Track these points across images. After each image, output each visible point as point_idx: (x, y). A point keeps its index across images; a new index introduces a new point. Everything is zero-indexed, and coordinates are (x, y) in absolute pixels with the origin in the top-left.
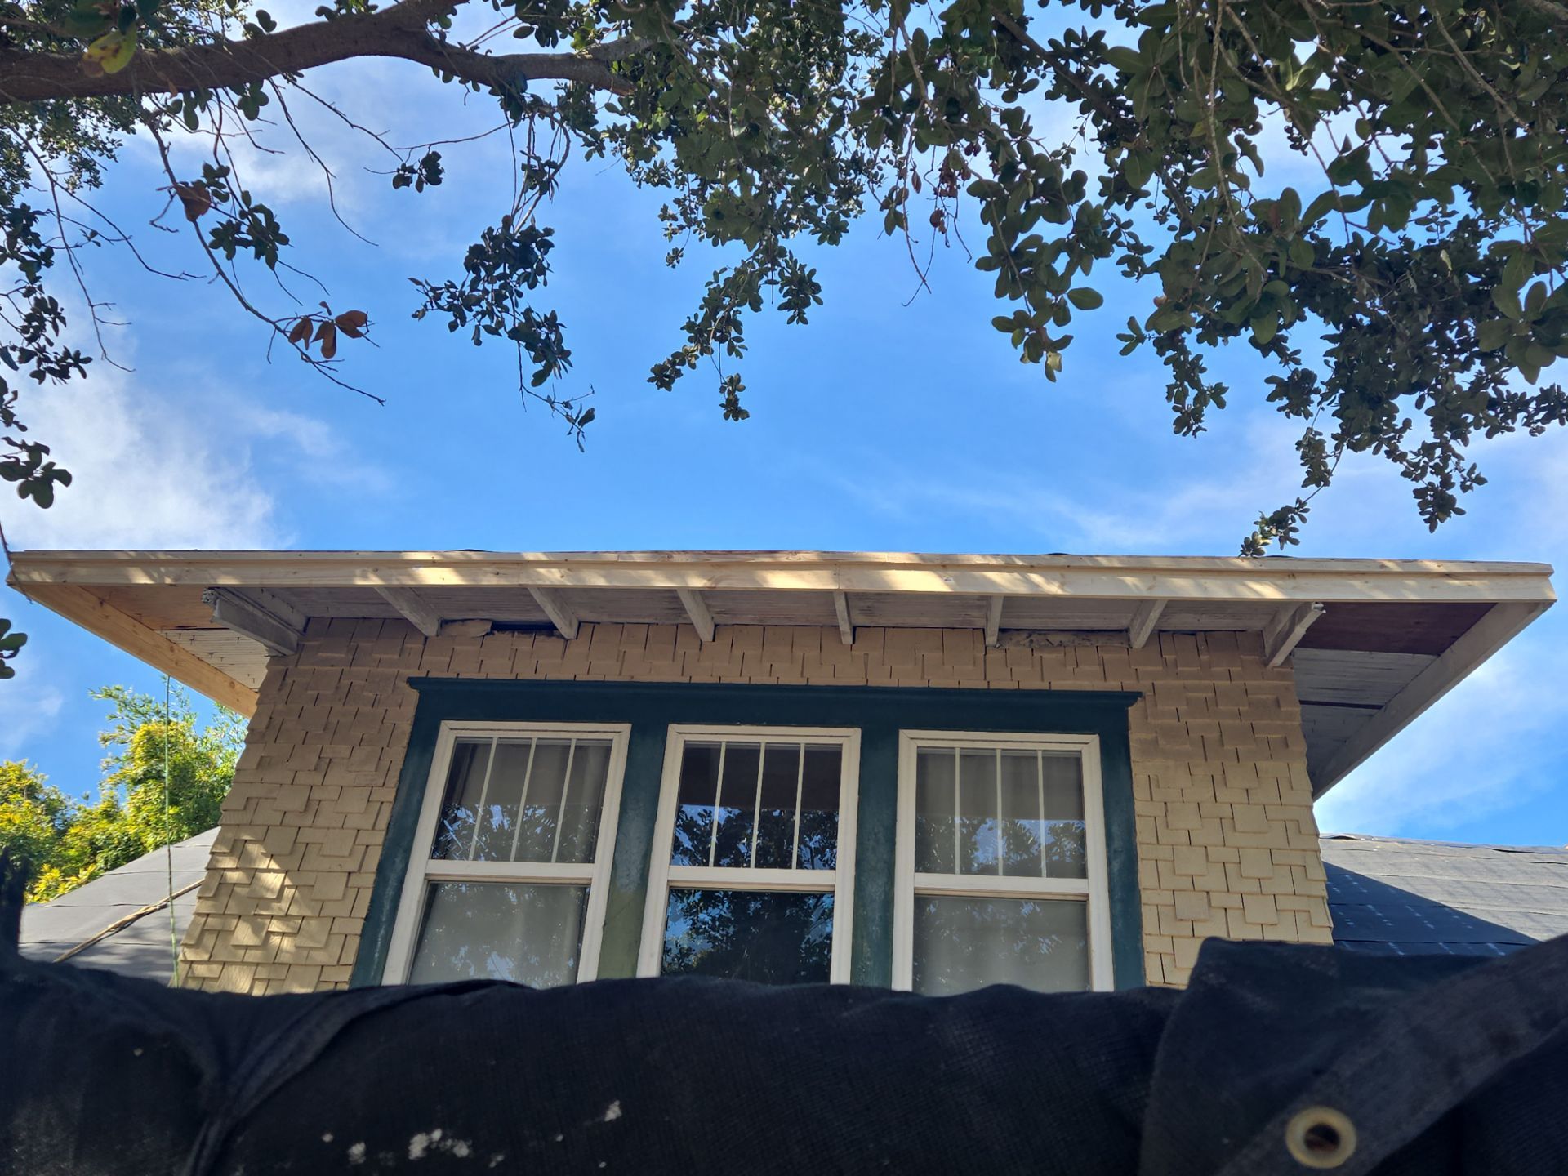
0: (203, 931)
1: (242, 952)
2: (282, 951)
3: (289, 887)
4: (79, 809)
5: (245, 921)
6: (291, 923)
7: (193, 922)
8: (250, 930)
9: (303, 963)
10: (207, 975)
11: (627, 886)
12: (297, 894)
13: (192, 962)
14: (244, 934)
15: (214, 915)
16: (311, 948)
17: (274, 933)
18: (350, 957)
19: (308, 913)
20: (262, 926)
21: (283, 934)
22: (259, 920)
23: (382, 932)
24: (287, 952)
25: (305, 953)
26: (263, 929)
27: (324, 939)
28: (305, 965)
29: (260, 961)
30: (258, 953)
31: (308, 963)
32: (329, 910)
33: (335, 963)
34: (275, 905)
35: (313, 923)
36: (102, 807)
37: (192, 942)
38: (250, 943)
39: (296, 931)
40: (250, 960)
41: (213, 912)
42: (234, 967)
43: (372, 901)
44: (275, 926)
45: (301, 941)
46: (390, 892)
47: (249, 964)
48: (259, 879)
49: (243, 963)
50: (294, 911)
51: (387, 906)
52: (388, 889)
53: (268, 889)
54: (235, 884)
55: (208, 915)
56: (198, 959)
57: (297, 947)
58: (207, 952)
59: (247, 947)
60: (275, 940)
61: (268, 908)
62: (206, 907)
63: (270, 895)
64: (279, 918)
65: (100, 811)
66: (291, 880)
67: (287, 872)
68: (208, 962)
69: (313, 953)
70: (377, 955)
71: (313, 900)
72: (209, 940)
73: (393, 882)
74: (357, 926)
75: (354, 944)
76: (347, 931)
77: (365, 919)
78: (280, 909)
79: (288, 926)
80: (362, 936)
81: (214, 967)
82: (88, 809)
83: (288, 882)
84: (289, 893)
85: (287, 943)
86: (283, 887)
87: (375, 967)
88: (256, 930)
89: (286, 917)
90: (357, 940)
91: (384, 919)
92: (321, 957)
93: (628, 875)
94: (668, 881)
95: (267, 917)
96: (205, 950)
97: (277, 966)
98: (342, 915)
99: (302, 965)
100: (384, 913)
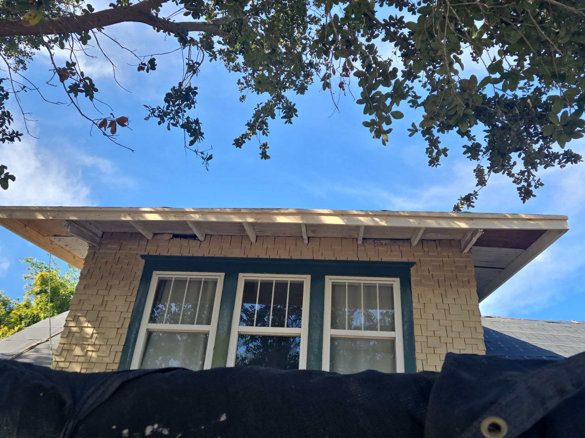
0: (63, 350)
1: (77, 358)
2: (92, 358)
3: (95, 333)
4: (16, 304)
5: (78, 346)
6: (96, 347)
7: (59, 346)
8: (80, 350)
10: (64, 366)
11: (223, 333)
12: (98, 336)
13: (58, 362)
14: (78, 351)
15: (67, 344)
16: (103, 357)
17: (89, 351)
18: (118, 360)
19: (102, 343)
20: (85, 348)
21: (93, 351)
22: (84, 346)
23: (130, 350)
24: (94, 358)
25: (101, 358)
26: (85, 349)
27: (108, 353)
28: (101, 363)
29: (84, 361)
30: (83, 358)
31: (102, 362)
32: (110, 342)
33: (112, 362)
34: (90, 340)
35: (104, 347)
36: (24, 303)
37: (58, 354)
38: (80, 354)
39: (97, 350)
40: (80, 361)
41: (66, 342)
42: (74, 363)
43: (126, 339)
44: (90, 348)
45: (100, 354)
46: (133, 336)
47: (79, 362)
48: (84, 330)
49: (77, 362)
50: (97, 342)
51: (132, 341)
52: (133, 334)
53: (87, 334)
54: (74, 332)
55: (64, 344)
56: (61, 360)
57: (98, 356)
58: (64, 358)
59: (79, 356)
60: (90, 353)
61: (87, 341)
62: (64, 341)
63: (88, 336)
64: (91, 345)
65: (23, 304)
66: (96, 331)
67: (94, 328)
68: (64, 361)
69: (104, 359)
70: (128, 359)
71: (104, 338)
72: (65, 353)
73: (134, 332)
74: (121, 348)
75: (119, 355)
76: (117, 350)
77: (124, 346)
78: (92, 342)
80: (122, 352)
81: (67, 363)
82: (19, 304)
83: (95, 331)
84: (95, 335)
85: (94, 355)
86: (93, 333)
87: (127, 364)
88: (83, 349)
89: (94, 345)
90: (121, 354)
91: (131, 346)
92: (107, 360)
93: (223, 329)
94: (238, 332)
95: (87, 344)
96: (63, 357)
97: (90, 363)
98: (115, 344)
99: (100, 363)
100: (131, 343)
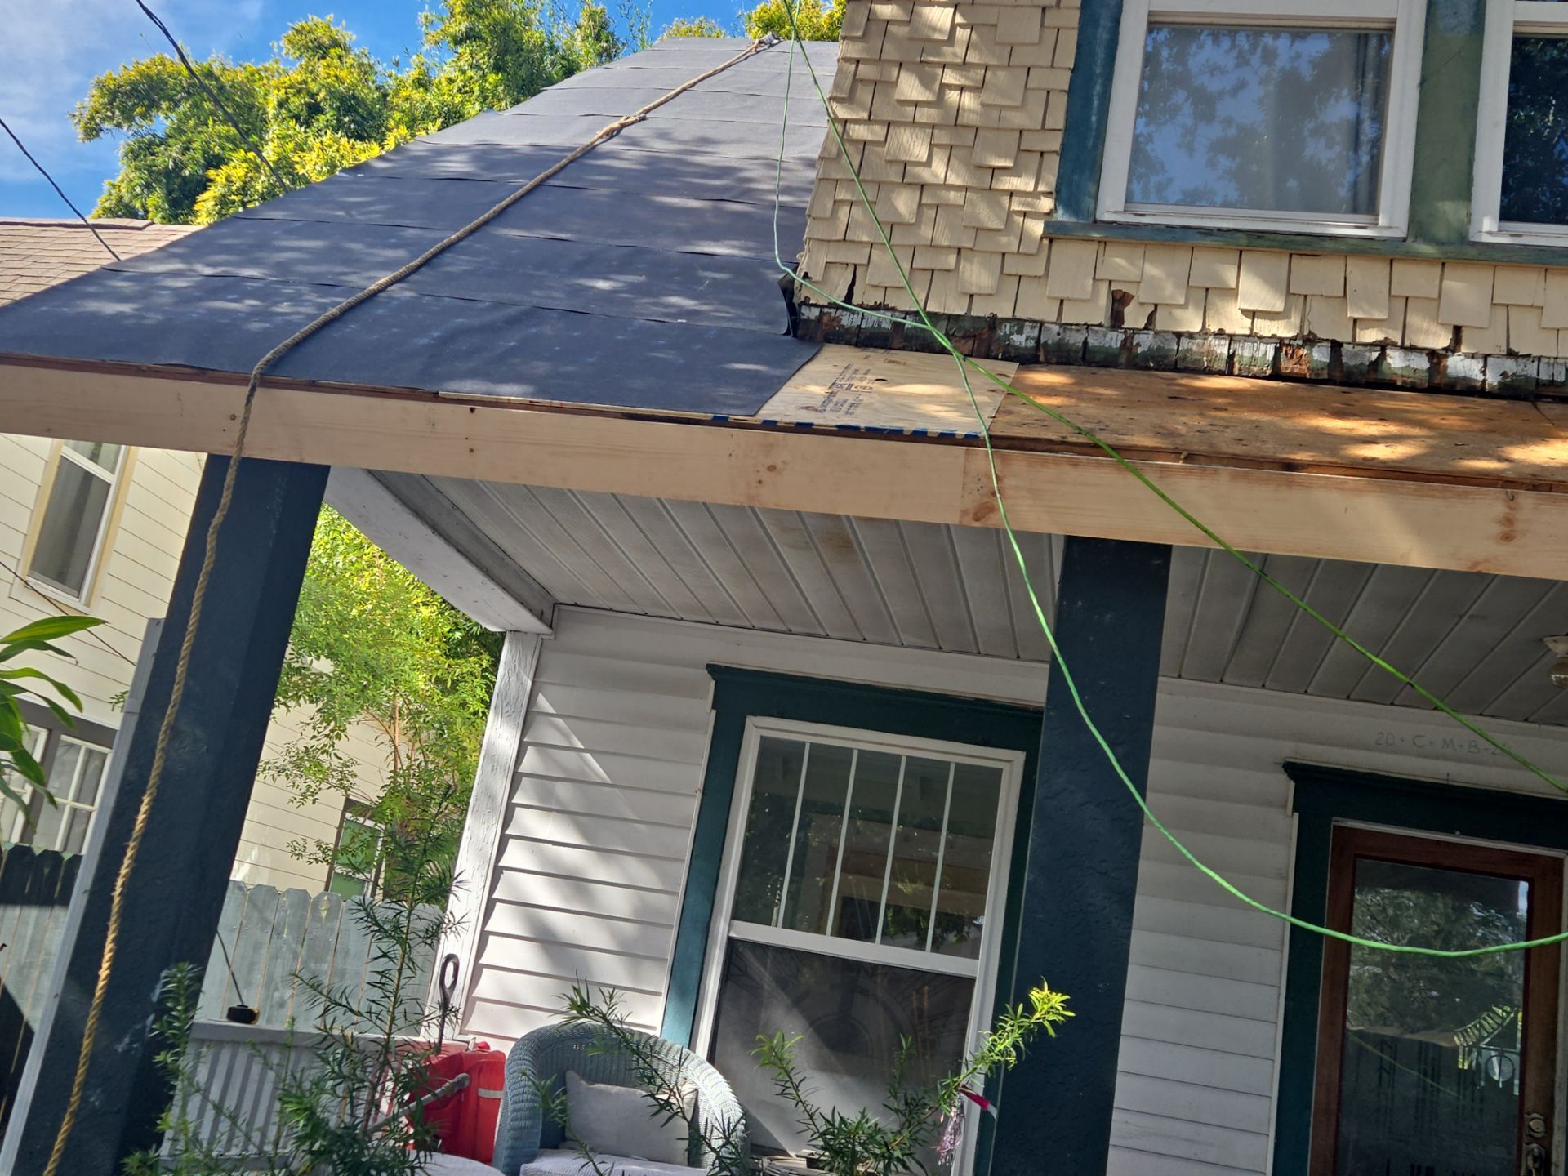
0: (856, 81)
1: (911, 109)
2: (964, 110)
3: (962, 26)
4: (390, 76)
5: (908, 70)
6: (972, 74)
7: (840, 71)
8: (917, 82)
9: (996, 125)
10: (869, 137)
11: (1454, 27)
12: (974, 36)
13: (846, 121)
14: (910, 87)
15: (867, 61)
16: (1002, 108)
17: (951, 87)
18: (1058, 120)
19: (992, 61)
20: (933, 78)
21: (962, 89)
22: (927, 68)
23: (1098, 88)
24: (971, 111)
25: (995, 113)
26: (934, 81)
27: (1020, 96)
28: (998, 129)
29: (936, 121)
30: (933, 111)
31: (1001, 126)
32: (1022, 57)
33: (1039, 126)
34: (947, 49)
35: (1001, 74)
37: (844, 95)
38: (921, 98)
39: (980, 85)
40: (924, 120)
41: (864, 56)
42: (902, 130)
43: (1079, 46)
44: (950, 77)
45: (986, 97)
46: (1103, 35)
47: (923, 125)
48: (920, 15)
49: (914, 124)
50: (973, 58)
51: (1101, 54)
52: (1100, 30)
53: (934, 29)
54: (888, 22)
55: (858, 62)
56: (854, 117)
57: (983, 105)
58: (864, 110)
59: (917, 104)
60: (953, 96)
61: (938, 54)
62: (854, 50)
63: (937, 36)
64: (955, 67)
66: (963, 15)
67: (956, 7)
68: (869, 121)
69: (1007, 114)
70: (1094, 118)
71: (997, 44)
72: (864, 94)
73: (1105, 22)
74: (1063, 80)
75: (1060, 104)
76: (1050, 86)
77: (1073, 71)
78: (955, 55)
79: (967, 78)
80: (1070, 92)
81: (877, 128)
82: (399, 76)
83: (959, 19)
84: (962, 34)
85: (968, 100)
86: (953, 26)
87: (1094, 133)
88: (926, 82)
89: (964, 66)
90: (1065, 98)
91: (1098, 71)
92: (1018, 119)
93: (1455, 13)
94: (1516, 24)
95: (938, 64)
96: (862, 106)
97: (960, 130)
98: (1041, 63)
99: (993, 129)
100: (1099, 63)
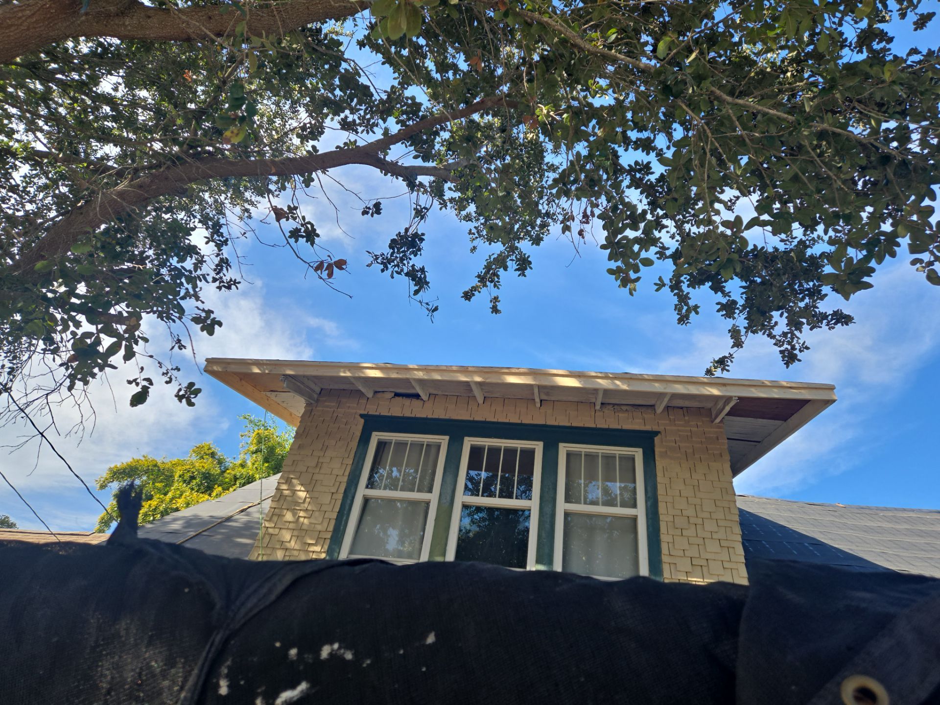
0: (273, 515)
1: (288, 524)
2: (304, 524)
3: (308, 498)
5: (289, 511)
6: (308, 513)
7: (269, 511)
8: (291, 515)
10: (274, 533)
11: (445, 503)
12: (311, 501)
13: (268, 527)
14: (289, 516)
15: (278, 508)
16: (315, 524)
17: (301, 517)
18: (331, 528)
19: (315, 509)
21: (305, 517)
22: (295, 511)
23: (345, 518)
24: (306, 525)
26: (297, 515)
27: (321, 520)
29: (295, 528)
30: (294, 525)
31: (314, 529)
32: (324, 508)
33: (325, 530)
34: (302, 505)
35: (317, 513)
37: (268, 519)
38: (291, 520)
39: (310, 516)
42: (284, 530)
43: (341, 505)
44: (302, 514)
45: (312, 520)
46: (349, 502)
47: (290, 529)
48: (296, 494)
49: (288, 529)
50: (309, 508)
51: (347, 507)
52: (348, 500)
53: (300, 498)
54: (286, 496)
55: (275, 508)
56: (270, 526)
57: (310, 523)
58: (274, 524)
59: (290, 522)
60: (301, 520)
61: (299, 506)
62: (275, 505)
63: (300, 501)
64: (303, 510)
67: (307, 492)
68: (274, 527)
69: (317, 526)
70: (342, 528)
71: (317, 504)
72: (275, 518)
73: (350, 498)
74: (334, 515)
75: (333, 523)
76: (331, 517)
77: (338, 513)
78: (304, 507)
80: (336, 519)
81: (276, 530)
83: (308, 496)
84: (308, 500)
85: (306, 521)
86: (306, 498)
87: (341, 533)
88: (294, 515)
89: (306, 510)
90: (334, 521)
91: (346, 513)
92: (319, 527)
93: (446, 499)
94: (463, 502)
95: (298, 510)
96: (273, 522)
97: (302, 531)
98: (329, 510)
99: (312, 530)
100: (346, 510)
